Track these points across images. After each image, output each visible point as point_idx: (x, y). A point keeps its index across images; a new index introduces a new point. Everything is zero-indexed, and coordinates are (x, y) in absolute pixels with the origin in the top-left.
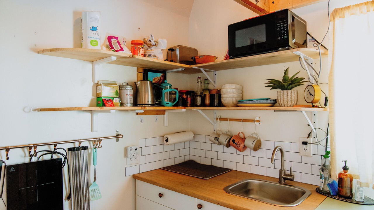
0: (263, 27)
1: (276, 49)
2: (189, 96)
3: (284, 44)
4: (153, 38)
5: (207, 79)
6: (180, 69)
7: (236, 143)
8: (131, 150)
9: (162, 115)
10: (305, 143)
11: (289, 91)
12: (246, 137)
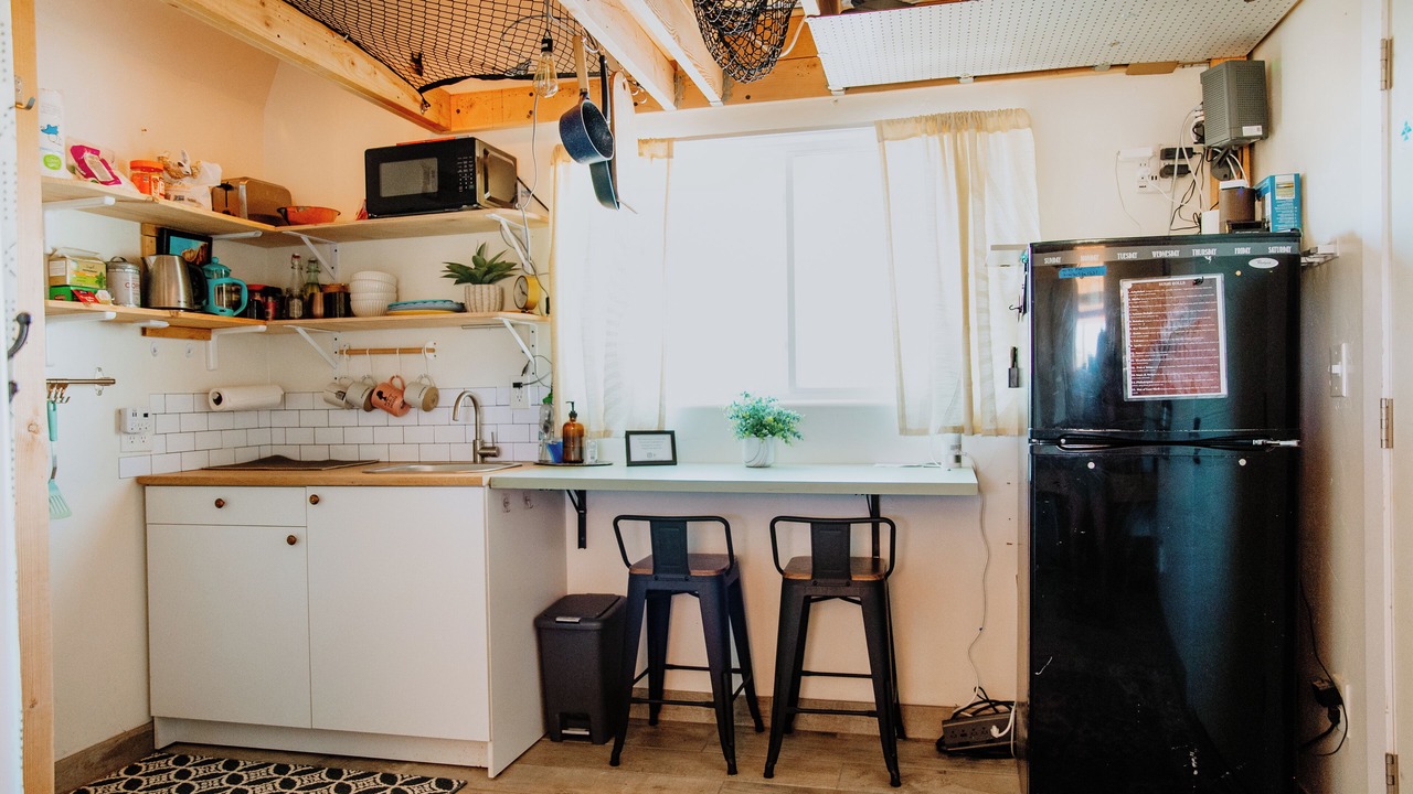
0: (433, 163)
1: (457, 207)
2: (270, 299)
3: (468, 199)
4: (188, 158)
5: (315, 261)
6: (251, 234)
7: (385, 398)
8: (135, 415)
9: (203, 343)
10: (517, 385)
11: (485, 286)
12: (406, 383)
